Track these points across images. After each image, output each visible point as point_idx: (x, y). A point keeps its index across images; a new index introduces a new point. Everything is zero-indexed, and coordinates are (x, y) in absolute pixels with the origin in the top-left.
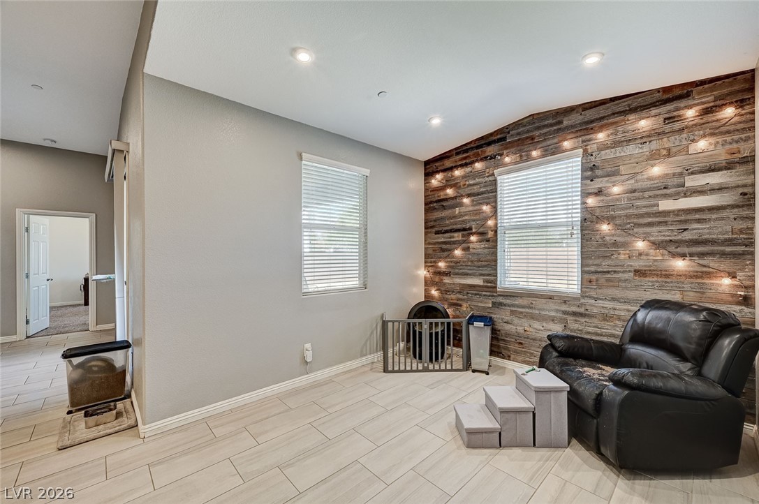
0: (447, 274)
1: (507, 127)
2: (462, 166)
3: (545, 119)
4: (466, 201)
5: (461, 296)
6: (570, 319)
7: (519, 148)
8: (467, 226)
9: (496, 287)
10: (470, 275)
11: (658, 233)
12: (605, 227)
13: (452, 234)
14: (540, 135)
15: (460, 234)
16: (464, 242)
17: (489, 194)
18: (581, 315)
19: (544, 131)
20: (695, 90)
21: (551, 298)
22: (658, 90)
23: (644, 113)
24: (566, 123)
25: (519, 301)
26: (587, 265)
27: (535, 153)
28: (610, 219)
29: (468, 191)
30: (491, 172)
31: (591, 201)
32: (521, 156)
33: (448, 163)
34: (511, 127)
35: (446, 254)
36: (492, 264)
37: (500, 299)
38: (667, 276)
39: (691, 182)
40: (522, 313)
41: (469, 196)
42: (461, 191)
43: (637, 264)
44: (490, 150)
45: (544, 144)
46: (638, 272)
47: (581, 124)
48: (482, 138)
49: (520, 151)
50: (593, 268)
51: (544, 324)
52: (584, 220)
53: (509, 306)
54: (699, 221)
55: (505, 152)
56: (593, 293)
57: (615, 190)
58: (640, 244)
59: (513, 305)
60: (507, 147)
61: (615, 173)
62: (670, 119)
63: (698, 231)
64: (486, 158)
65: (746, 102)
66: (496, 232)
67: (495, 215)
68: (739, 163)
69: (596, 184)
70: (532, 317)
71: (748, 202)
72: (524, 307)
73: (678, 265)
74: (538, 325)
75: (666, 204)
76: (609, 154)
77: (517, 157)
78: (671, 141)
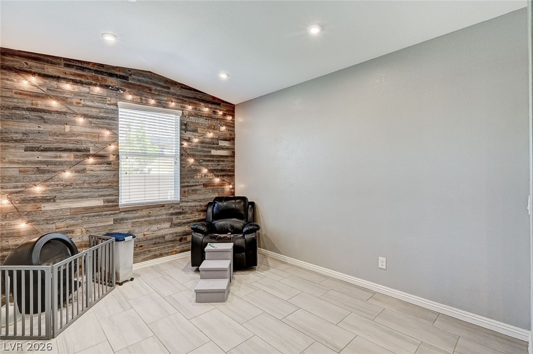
0: (46, 200)
1: (130, 70)
2: (75, 82)
3: (159, 81)
4: (81, 120)
5: (72, 222)
6: (174, 217)
7: (140, 92)
8: (84, 146)
9: (118, 205)
10: (87, 197)
11: (212, 165)
12: (191, 161)
13: (58, 154)
14: (156, 90)
15: (72, 154)
16: (78, 163)
17: (110, 120)
18: (180, 213)
19: (159, 88)
20: (222, 104)
21: (163, 206)
22: (211, 96)
23: (206, 105)
24: (172, 90)
25: (140, 213)
26: (184, 183)
27: (152, 102)
28: (193, 156)
29: (84, 110)
30: (112, 102)
31: (185, 144)
32: (141, 99)
33: (50, 70)
34: (133, 71)
35: (46, 176)
36: (114, 185)
37: (122, 215)
38: (214, 186)
39: (221, 143)
40: (142, 223)
41: (85, 116)
42: (75, 109)
43: (204, 181)
44: (112, 81)
45: (157, 97)
46: (205, 185)
47: (179, 96)
48: (102, 66)
49: (141, 95)
50: (186, 184)
51: (159, 226)
52: (181, 155)
53: (130, 219)
54: (223, 161)
55: (127, 90)
56: (186, 199)
57: (196, 140)
58: (205, 171)
59: (134, 218)
60: (130, 86)
61: (195, 131)
62: (215, 112)
63: (223, 165)
64: (107, 87)
65: (233, 116)
66: (118, 156)
67: (115, 139)
68: (232, 139)
69: (188, 135)
70: (150, 223)
71: (233, 155)
72: (143, 217)
73: (217, 180)
74: (154, 227)
75: (214, 152)
76: (193, 119)
77: (137, 98)
78: (214, 123)
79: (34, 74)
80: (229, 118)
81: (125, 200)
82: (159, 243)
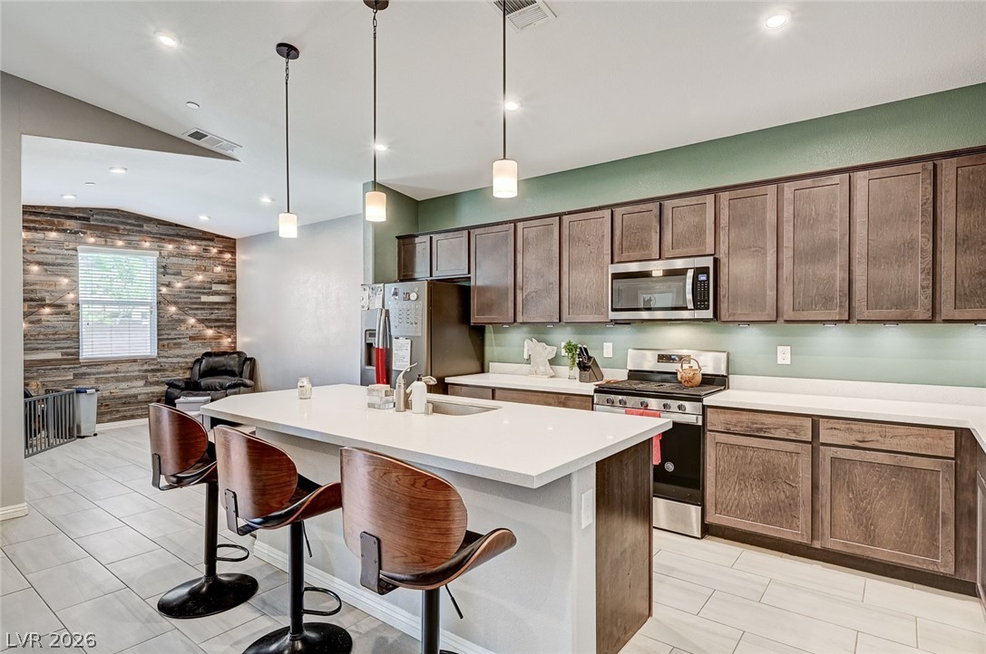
1: (91, 210)
2: (28, 229)
3: (129, 218)
4: (35, 268)
6: (149, 374)
7: (104, 233)
8: (39, 296)
9: (78, 359)
10: (42, 349)
11: (202, 314)
12: (173, 309)
14: (124, 229)
17: (71, 267)
18: (158, 370)
19: (128, 227)
20: (216, 239)
21: (135, 361)
22: (200, 231)
23: (193, 242)
24: (146, 228)
25: (105, 369)
26: (162, 335)
27: (120, 243)
28: (175, 303)
29: (39, 258)
30: (71, 247)
31: (164, 290)
32: (106, 241)
34: (95, 211)
36: (75, 337)
37: (83, 370)
38: (205, 339)
39: (216, 287)
40: (107, 379)
41: (40, 263)
42: (29, 257)
43: (191, 333)
44: (70, 224)
45: (127, 238)
46: (192, 338)
47: (156, 234)
48: (58, 208)
49: (105, 237)
50: (165, 337)
51: (129, 384)
52: (159, 303)
53: (94, 374)
54: (218, 309)
55: (89, 232)
56: (165, 354)
57: (179, 285)
58: (192, 321)
59: (98, 373)
60: (91, 227)
61: (179, 274)
62: (206, 250)
63: (217, 314)
64: (65, 231)
65: (233, 253)
66: (78, 305)
67: (74, 287)
68: (232, 282)
69: (167, 279)
70: (118, 380)
71: (234, 301)
72: (109, 373)
73: (210, 332)
74: (123, 385)
75: (204, 298)
76: (174, 260)
77: (102, 241)
78: (205, 263)
80: (228, 256)
81: (86, 353)
82: (129, 403)
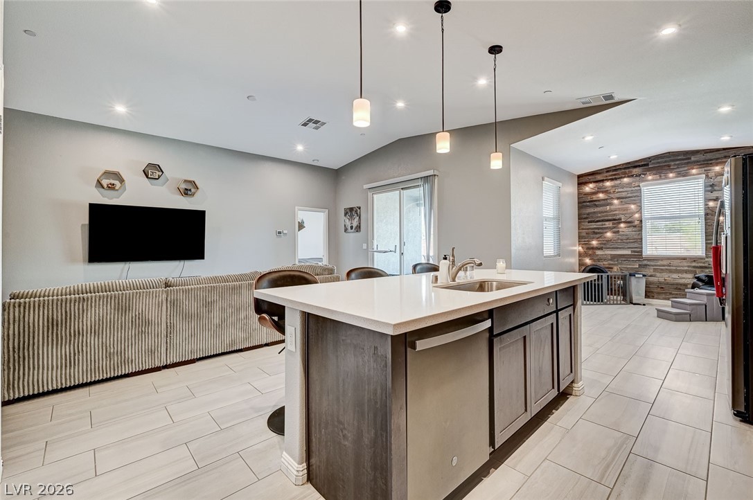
0: (598, 248)
1: (649, 158)
2: (612, 180)
3: (678, 156)
4: (616, 202)
5: (612, 262)
6: (698, 270)
7: (659, 171)
8: (618, 217)
9: (641, 255)
10: (620, 248)
12: (721, 218)
13: (604, 223)
14: (675, 165)
15: (611, 223)
16: (614, 228)
17: (636, 198)
18: (706, 268)
19: (678, 162)
21: (684, 259)
24: (693, 159)
25: (660, 263)
26: (710, 239)
27: (671, 175)
29: (617, 195)
30: (637, 185)
31: (711, 204)
32: (660, 176)
33: (599, 177)
34: (652, 158)
35: (598, 236)
36: (639, 241)
37: (645, 262)
40: (662, 269)
41: (618, 198)
42: (612, 196)
44: (636, 171)
45: (678, 170)
47: (704, 161)
48: (629, 163)
49: (660, 173)
51: (680, 275)
52: (706, 214)
53: (652, 266)
55: (648, 173)
59: (656, 266)
60: (649, 170)
64: (632, 176)
66: (641, 221)
67: (640, 210)
69: (715, 194)
70: (671, 271)
72: (664, 266)
74: (675, 276)
77: (657, 177)
79: (591, 182)
81: (648, 251)
82: (680, 289)
